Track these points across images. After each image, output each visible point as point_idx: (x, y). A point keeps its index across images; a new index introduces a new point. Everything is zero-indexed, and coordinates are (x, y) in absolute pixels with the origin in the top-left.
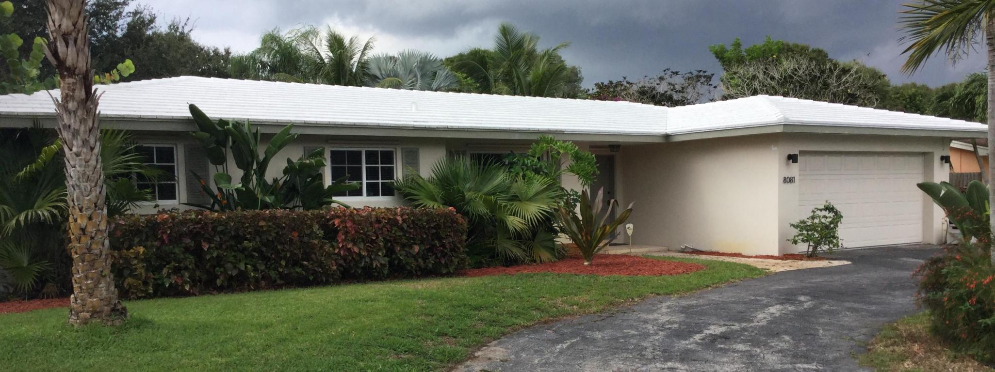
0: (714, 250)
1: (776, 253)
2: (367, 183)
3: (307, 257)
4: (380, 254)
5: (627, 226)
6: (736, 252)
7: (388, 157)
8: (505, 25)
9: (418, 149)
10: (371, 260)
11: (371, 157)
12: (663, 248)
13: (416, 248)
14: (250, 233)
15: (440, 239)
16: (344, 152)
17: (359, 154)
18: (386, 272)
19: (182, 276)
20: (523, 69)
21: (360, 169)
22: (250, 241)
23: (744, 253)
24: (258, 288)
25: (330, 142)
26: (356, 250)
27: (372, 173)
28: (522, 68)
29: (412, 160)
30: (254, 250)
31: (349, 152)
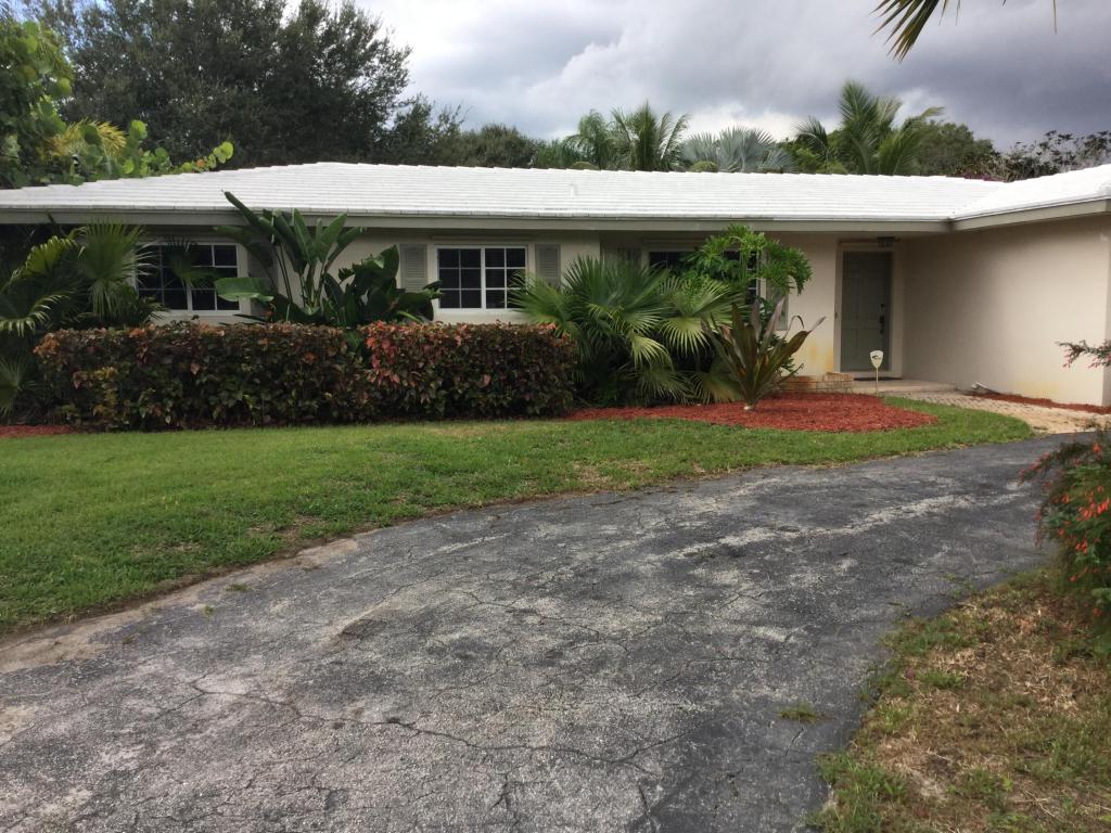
0: (1016, 392)
1: (1098, 401)
2: (487, 291)
3: (329, 387)
4: (432, 385)
5: (872, 354)
6: (1041, 396)
7: (518, 258)
8: (852, 83)
9: (560, 246)
10: (418, 393)
11: (494, 258)
12: (947, 386)
13: (487, 379)
14: (248, 354)
15: (520, 367)
16: (457, 250)
17: (478, 252)
18: (442, 409)
19: (164, 405)
20: (869, 142)
21: (479, 272)
22: (249, 364)
23: (1055, 399)
24: (262, 425)
25: (434, 237)
26: (396, 378)
27: (494, 279)
28: (867, 141)
29: (549, 259)
30: (255, 375)
31: (463, 251)
